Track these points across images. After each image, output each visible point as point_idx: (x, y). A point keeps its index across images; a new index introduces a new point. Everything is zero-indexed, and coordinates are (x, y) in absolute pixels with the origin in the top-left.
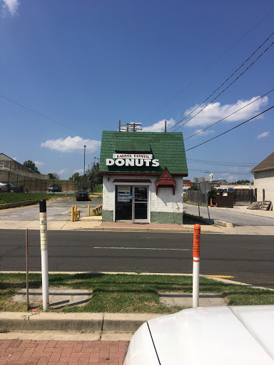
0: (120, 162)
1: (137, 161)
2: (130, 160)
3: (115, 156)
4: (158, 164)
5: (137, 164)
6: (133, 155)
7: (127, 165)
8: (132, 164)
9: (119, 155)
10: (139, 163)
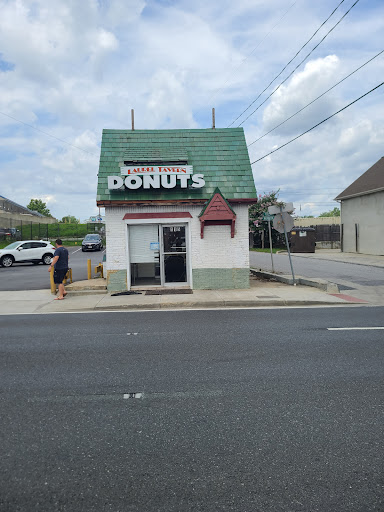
0: (133, 182)
1: (165, 179)
2: (152, 177)
3: (124, 170)
4: (202, 184)
5: (166, 185)
6: (156, 168)
7: (146, 186)
8: (156, 185)
9: (132, 168)
10: (169, 182)
